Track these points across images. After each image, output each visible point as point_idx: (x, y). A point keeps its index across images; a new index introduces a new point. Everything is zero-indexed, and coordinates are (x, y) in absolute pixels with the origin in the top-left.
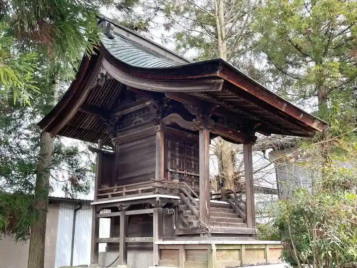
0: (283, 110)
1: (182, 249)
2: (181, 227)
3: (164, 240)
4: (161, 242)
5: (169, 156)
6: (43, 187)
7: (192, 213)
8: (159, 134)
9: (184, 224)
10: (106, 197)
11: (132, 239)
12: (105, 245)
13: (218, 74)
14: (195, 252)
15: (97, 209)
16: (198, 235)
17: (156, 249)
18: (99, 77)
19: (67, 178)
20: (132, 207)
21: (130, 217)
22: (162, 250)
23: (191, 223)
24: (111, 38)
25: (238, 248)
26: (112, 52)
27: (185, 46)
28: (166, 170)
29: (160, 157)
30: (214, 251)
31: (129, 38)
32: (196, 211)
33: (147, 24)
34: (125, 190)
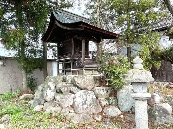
0: (105, 33)
1: (77, 71)
2: (79, 66)
3: (74, 69)
4: (73, 70)
5: (76, 47)
6: (45, 56)
7: (81, 62)
8: (72, 41)
9: (79, 65)
10: (60, 59)
11: (66, 69)
12: (61, 71)
13: (82, 25)
14: (80, 71)
15: (58, 62)
16: (82, 67)
17: (71, 71)
18: (55, 25)
19: (52, 54)
20: (66, 61)
21: (66, 63)
22: (73, 71)
23: (80, 65)
24: (57, 13)
25: (92, 70)
26: (57, 18)
27: (89, 8)
28: (75, 51)
29: (73, 47)
30: (84, 71)
31: (63, 12)
32: (82, 61)
33: (72, 4)
34: (64, 57)
